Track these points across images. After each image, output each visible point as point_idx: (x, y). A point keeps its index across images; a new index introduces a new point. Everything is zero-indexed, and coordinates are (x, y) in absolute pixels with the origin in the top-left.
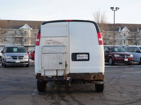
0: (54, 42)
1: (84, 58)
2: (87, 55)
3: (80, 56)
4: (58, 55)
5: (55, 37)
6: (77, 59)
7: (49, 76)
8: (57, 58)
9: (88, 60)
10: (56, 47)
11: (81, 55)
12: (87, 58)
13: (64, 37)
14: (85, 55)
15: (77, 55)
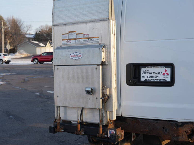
0: (79, 36)
1: (161, 77)
2: (169, 70)
3: (149, 73)
4: (84, 71)
5: (81, 23)
6: (143, 79)
7: (74, 121)
8: (83, 78)
9: (171, 83)
10: (82, 50)
11: (152, 70)
12: (168, 79)
13: (101, 21)
14: (162, 70)
15: (143, 70)
